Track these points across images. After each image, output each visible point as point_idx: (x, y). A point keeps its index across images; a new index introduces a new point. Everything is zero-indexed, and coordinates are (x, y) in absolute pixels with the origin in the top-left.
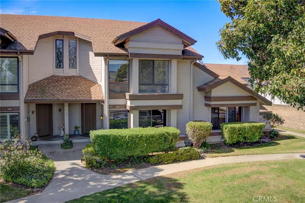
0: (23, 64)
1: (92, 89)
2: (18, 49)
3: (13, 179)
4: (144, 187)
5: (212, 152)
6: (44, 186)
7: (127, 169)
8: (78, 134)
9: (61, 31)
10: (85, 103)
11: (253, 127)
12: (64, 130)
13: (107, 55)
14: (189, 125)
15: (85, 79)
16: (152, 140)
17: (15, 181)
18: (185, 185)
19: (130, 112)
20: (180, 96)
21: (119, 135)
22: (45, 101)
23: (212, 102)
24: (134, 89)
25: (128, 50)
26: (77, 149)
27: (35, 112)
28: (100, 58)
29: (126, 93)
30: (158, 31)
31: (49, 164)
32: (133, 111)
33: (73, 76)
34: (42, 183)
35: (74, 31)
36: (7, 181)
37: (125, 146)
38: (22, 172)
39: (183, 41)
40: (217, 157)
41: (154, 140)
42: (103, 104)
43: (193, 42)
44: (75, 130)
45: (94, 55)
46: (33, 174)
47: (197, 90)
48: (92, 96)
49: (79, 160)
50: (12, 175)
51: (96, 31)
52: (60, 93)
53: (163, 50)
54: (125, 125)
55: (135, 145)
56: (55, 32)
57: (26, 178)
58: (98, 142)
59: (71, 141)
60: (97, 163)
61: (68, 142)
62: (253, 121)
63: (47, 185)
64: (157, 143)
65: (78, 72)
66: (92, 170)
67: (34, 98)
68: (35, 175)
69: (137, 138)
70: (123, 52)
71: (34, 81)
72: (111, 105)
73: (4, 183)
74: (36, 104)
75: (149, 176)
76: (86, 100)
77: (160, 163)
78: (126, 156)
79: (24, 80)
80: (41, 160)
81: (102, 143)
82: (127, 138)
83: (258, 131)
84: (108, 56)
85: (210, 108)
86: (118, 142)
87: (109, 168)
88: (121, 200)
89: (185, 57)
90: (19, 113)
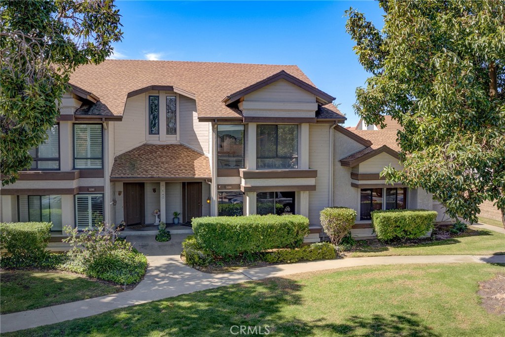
0: (108, 133)
1: (197, 163)
2: (102, 114)
3: (99, 274)
4: (254, 288)
5: (356, 250)
6: (135, 283)
7: (237, 268)
8: (179, 223)
9: (155, 85)
10: (187, 183)
11: (418, 217)
12: (159, 216)
13: (214, 120)
14: (324, 212)
15: (188, 148)
16: (271, 231)
17: (100, 276)
18: (305, 287)
19: (246, 194)
20: (312, 174)
21: (228, 225)
22: (136, 179)
23: (360, 181)
24: (251, 164)
25: (243, 112)
26: (176, 242)
27: (122, 193)
28: (207, 123)
29: (240, 169)
30: (283, 87)
31: (141, 258)
32: (249, 193)
33: (171, 145)
34: (133, 280)
35: (173, 85)
36: (91, 277)
37: (235, 238)
38: (109, 266)
39: (316, 98)
40: (361, 257)
41: (273, 231)
42: (209, 183)
43: (331, 99)
44: (173, 217)
45: (198, 120)
46: (122, 269)
47: (339, 164)
48: (196, 173)
49: (179, 255)
50: (97, 270)
51: (202, 83)
52: (155, 168)
53: (289, 112)
54: (240, 212)
55: (248, 237)
56: (148, 87)
57: (113, 274)
58: (201, 232)
59: (169, 232)
60: (200, 259)
61: (164, 233)
62: (422, 208)
63: (138, 283)
64: (277, 236)
65: (178, 139)
66: (193, 267)
67: (122, 175)
68: (124, 270)
69: (251, 227)
70: (236, 115)
71: (121, 153)
72: (220, 185)
73: (87, 279)
74: (124, 183)
75: (263, 276)
76: (188, 178)
77: (283, 262)
78: (237, 251)
79: (110, 152)
80: (131, 254)
81: (207, 234)
82: (238, 228)
83: (426, 222)
84: (216, 121)
85: (359, 190)
86: (227, 233)
87: (214, 265)
88: (224, 300)
89: (319, 120)
90: (103, 194)
